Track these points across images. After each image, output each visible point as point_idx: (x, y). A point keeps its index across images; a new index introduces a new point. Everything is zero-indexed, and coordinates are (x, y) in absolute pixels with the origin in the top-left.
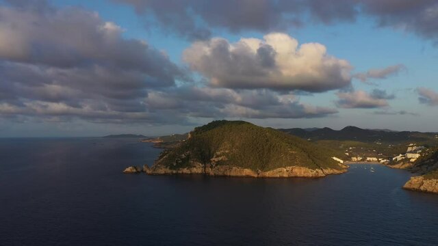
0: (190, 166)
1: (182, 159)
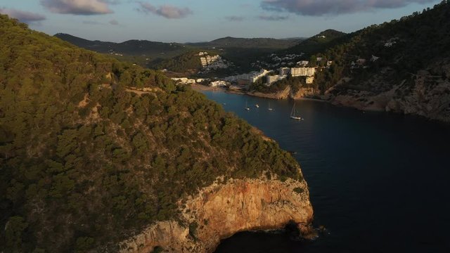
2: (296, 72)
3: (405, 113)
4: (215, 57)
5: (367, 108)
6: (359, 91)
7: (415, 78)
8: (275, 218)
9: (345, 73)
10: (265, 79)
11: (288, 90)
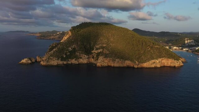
0: (77, 58)
1: (70, 52)
4: (191, 41)
8: (172, 65)
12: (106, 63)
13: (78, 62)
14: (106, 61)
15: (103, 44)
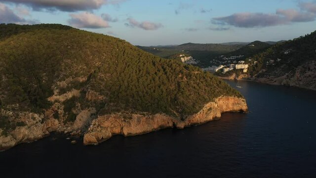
2: (238, 67)
3: (291, 85)
4: (189, 57)
5: (274, 84)
6: (270, 76)
7: (296, 70)
8: (236, 108)
9: (263, 68)
10: (222, 70)
11: (234, 75)
12: (106, 128)
13: (16, 139)
14: (106, 124)
15: (77, 75)
